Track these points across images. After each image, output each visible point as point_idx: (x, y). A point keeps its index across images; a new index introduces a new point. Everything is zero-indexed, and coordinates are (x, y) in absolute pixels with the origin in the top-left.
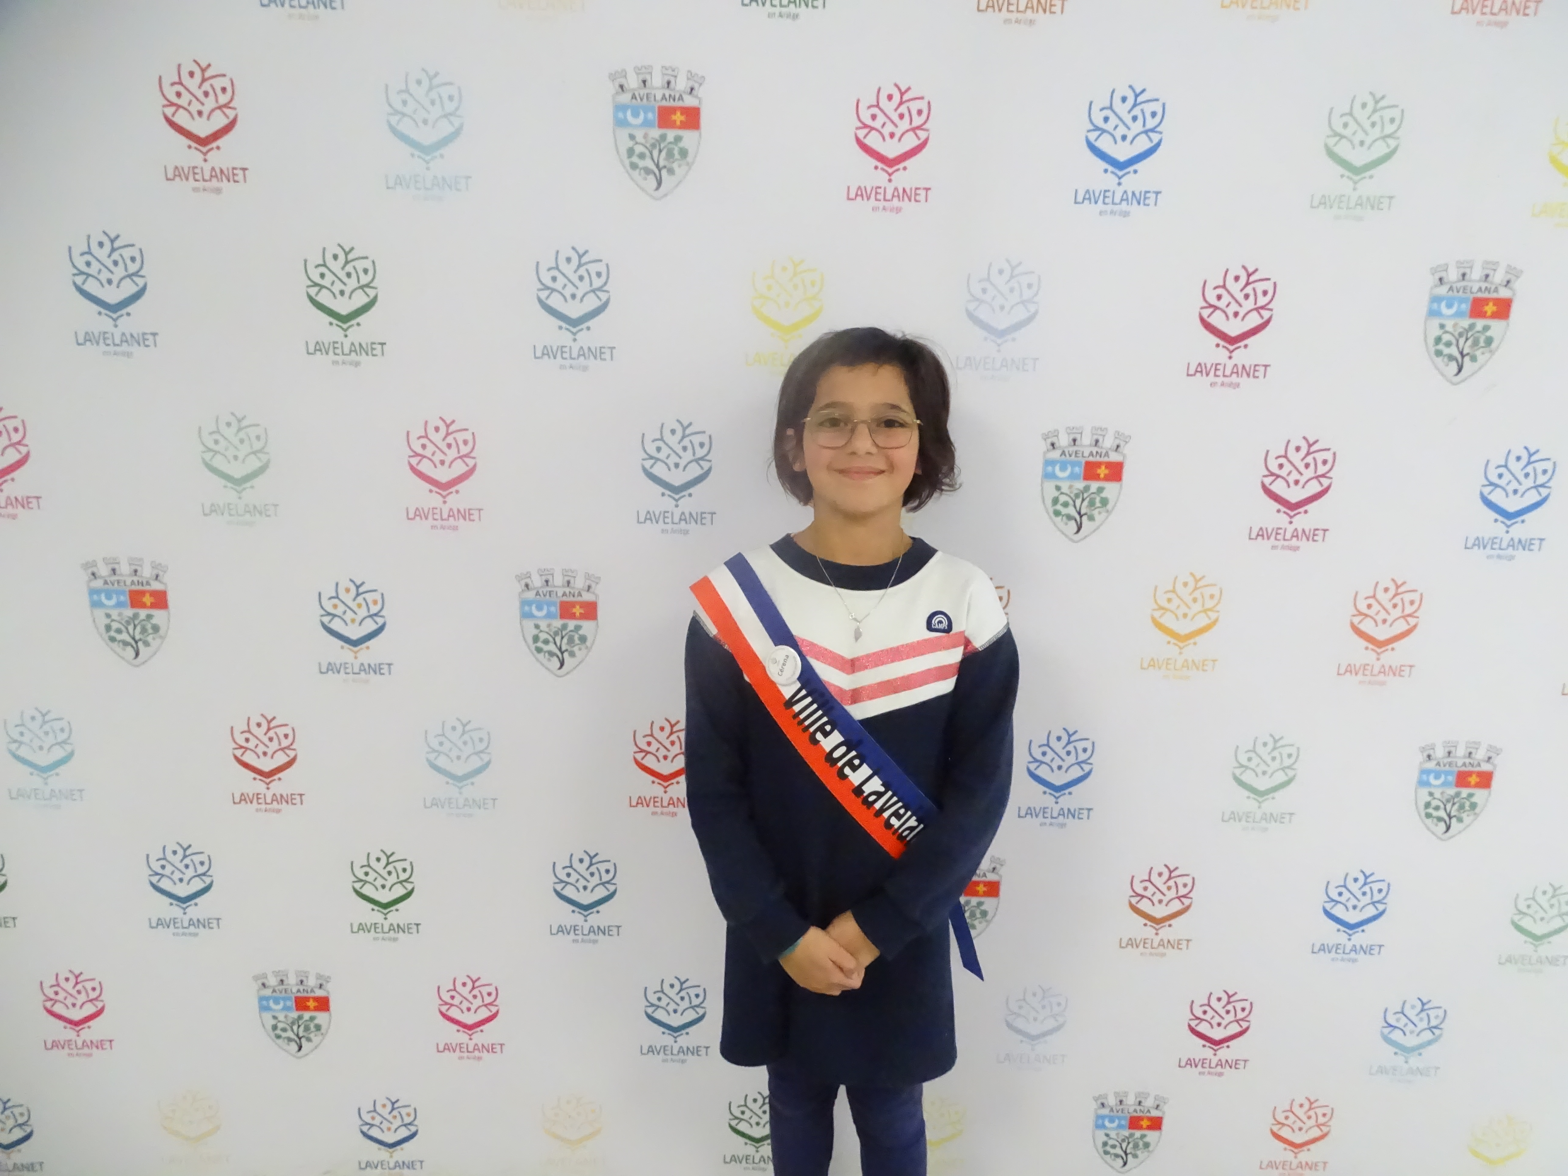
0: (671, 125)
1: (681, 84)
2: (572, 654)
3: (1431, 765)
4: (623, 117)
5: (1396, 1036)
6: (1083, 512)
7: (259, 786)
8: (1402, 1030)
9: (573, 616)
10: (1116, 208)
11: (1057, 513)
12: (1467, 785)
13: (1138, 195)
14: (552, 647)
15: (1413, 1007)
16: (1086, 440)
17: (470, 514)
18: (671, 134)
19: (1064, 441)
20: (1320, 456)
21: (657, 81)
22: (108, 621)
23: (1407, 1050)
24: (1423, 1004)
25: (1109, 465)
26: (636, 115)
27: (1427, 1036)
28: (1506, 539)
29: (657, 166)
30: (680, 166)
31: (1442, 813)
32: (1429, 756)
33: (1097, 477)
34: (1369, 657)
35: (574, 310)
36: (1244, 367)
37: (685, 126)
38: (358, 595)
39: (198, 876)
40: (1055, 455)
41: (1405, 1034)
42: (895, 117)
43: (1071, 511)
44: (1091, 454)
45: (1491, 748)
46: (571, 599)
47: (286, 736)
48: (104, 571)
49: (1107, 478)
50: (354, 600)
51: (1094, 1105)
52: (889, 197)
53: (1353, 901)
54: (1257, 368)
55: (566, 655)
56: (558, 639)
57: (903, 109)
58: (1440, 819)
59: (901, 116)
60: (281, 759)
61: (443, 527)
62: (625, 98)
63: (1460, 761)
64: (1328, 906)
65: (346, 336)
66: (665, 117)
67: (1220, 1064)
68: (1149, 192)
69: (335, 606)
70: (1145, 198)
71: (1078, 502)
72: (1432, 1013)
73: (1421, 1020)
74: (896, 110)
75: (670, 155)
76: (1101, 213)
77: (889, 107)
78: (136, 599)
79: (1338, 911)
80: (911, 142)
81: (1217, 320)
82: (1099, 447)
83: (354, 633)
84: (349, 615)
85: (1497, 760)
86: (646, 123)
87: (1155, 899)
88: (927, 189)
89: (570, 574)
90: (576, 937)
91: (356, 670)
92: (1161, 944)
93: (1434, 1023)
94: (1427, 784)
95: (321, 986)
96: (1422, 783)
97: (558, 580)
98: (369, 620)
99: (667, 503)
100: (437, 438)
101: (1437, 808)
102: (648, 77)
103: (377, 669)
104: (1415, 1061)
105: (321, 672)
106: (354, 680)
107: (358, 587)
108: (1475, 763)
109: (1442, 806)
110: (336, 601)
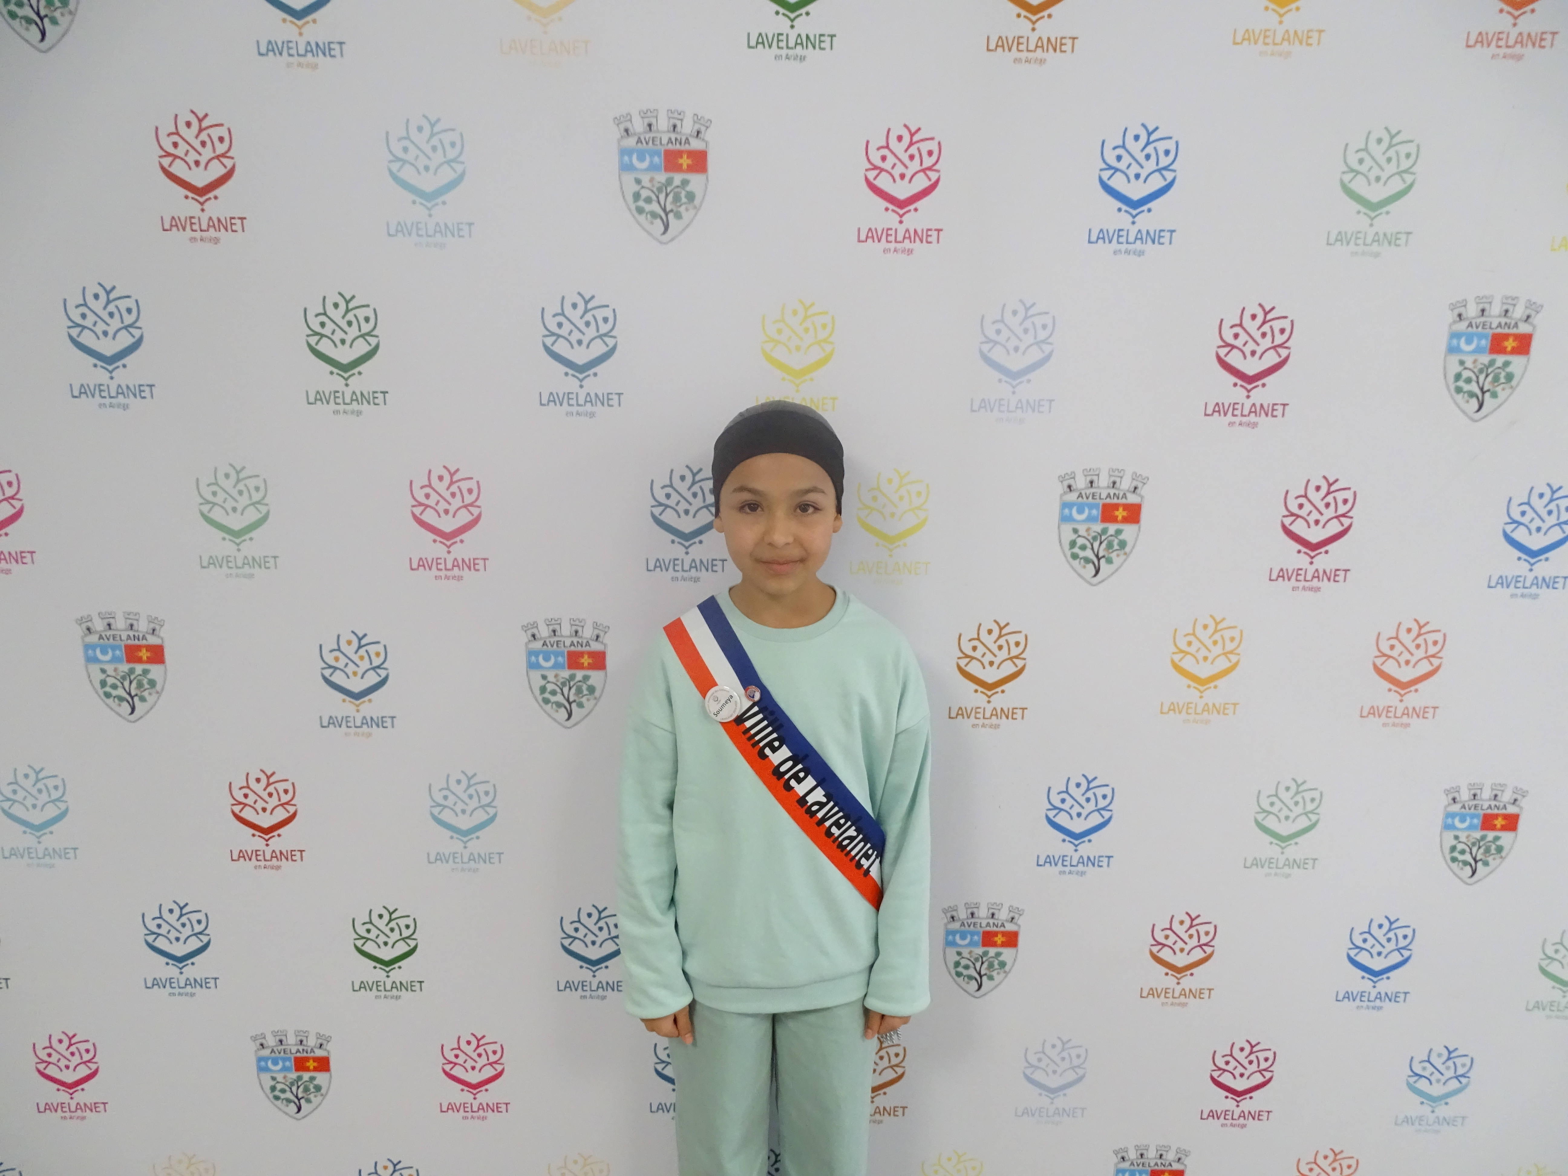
0: (678, 169)
1: (687, 127)
2: (580, 705)
3: (1456, 808)
4: (628, 162)
5: (1422, 1085)
6: (1100, 555)
7: (258, 843)
8: (1428, 1079)
9: (580, 667)
10: (1130, 247)
11: (1075, 556)
12: (1493, 828)
13: (1152, 234)
14: (559, 698)
15: (1440, 1055)
16: (1104, 481)
17: (475, 564)
18: (678, 178)
19: (1081, 483)
20: (1340, 496)
21: (663, 124)
22: (103, 676)
23: (1434, 1099)
24: (1450, 1052)
25: (1127, 507)
26: (641, 159)
27: (1454, 1084)
28: (1530, 577)
29: (664, 210)
30: (687, 210)
31: (1468, 857)
32: (1454, 799)
33: (1114, 520)
34: (1392, 699)
35: (580, 356)
36: (1262, 406)
37: (691, 169)
38: (360, 647)
39: (195, 935)
40: (1072, 497)
41: (1431, 1083)
42: (905, 158)
43: (1089, 553)
44: (1109, 496)
45: (1516, 790)
46: (579, 649)
47: (286, 791)
48: (99, 625)
49: (1126, 520)
50: (357, 652)
51: (1115, 1159)
52: (900, 238)
53: (1378, 948)
54: (1276, 407)
55: (574, 705)
56: (566, 690)
57: (913, 150)
58: (1466, 863)
59: (912, 157)
60: (281, 815)
61: (447, 578)
62: (631, 142)
63: (1485, 803)
64: (1353, 953)
65: (347, 385)
66: (671, 160)
67: (1242, 1115)
68: (1163, 231)
69: (337, 659)
70: (1159, 237)
71: (1096, 545)
72: (1459, 1061)
73: (1448, 1068)
74: (906, 150)
75: (677, 199)
76: (1115, 253)
77: (899, 148)
78: (132, 654)
79: (1363, 958)
80: (921, 183)
81: (1234, 359)
82: (1116, 488)
83: (356, 685)
84: (351, 668)
85: (1523, 803)
86: (652, 168)
87: (1177, 948)
88: (939, 231)
89: (577, 623)
90: (584, 994)
91: (358, 723)
92: (1183, 993)
93: (1460, 1071)
94: (1451, 827)
95: (321, 1046)
96: (1448, 827)
97: (566, 630)
98: (371, 673)
99: (678, 551)
100: (441, 487)
101: (1462, 852)
102: (654, 121)
103: (380, 722)
104: (1442, 1111)
105: (323, 727)
106: (356, 734)
107: (360, 639)
108: (1502, 805)
109: (1468, 850)
110: (337, 653)
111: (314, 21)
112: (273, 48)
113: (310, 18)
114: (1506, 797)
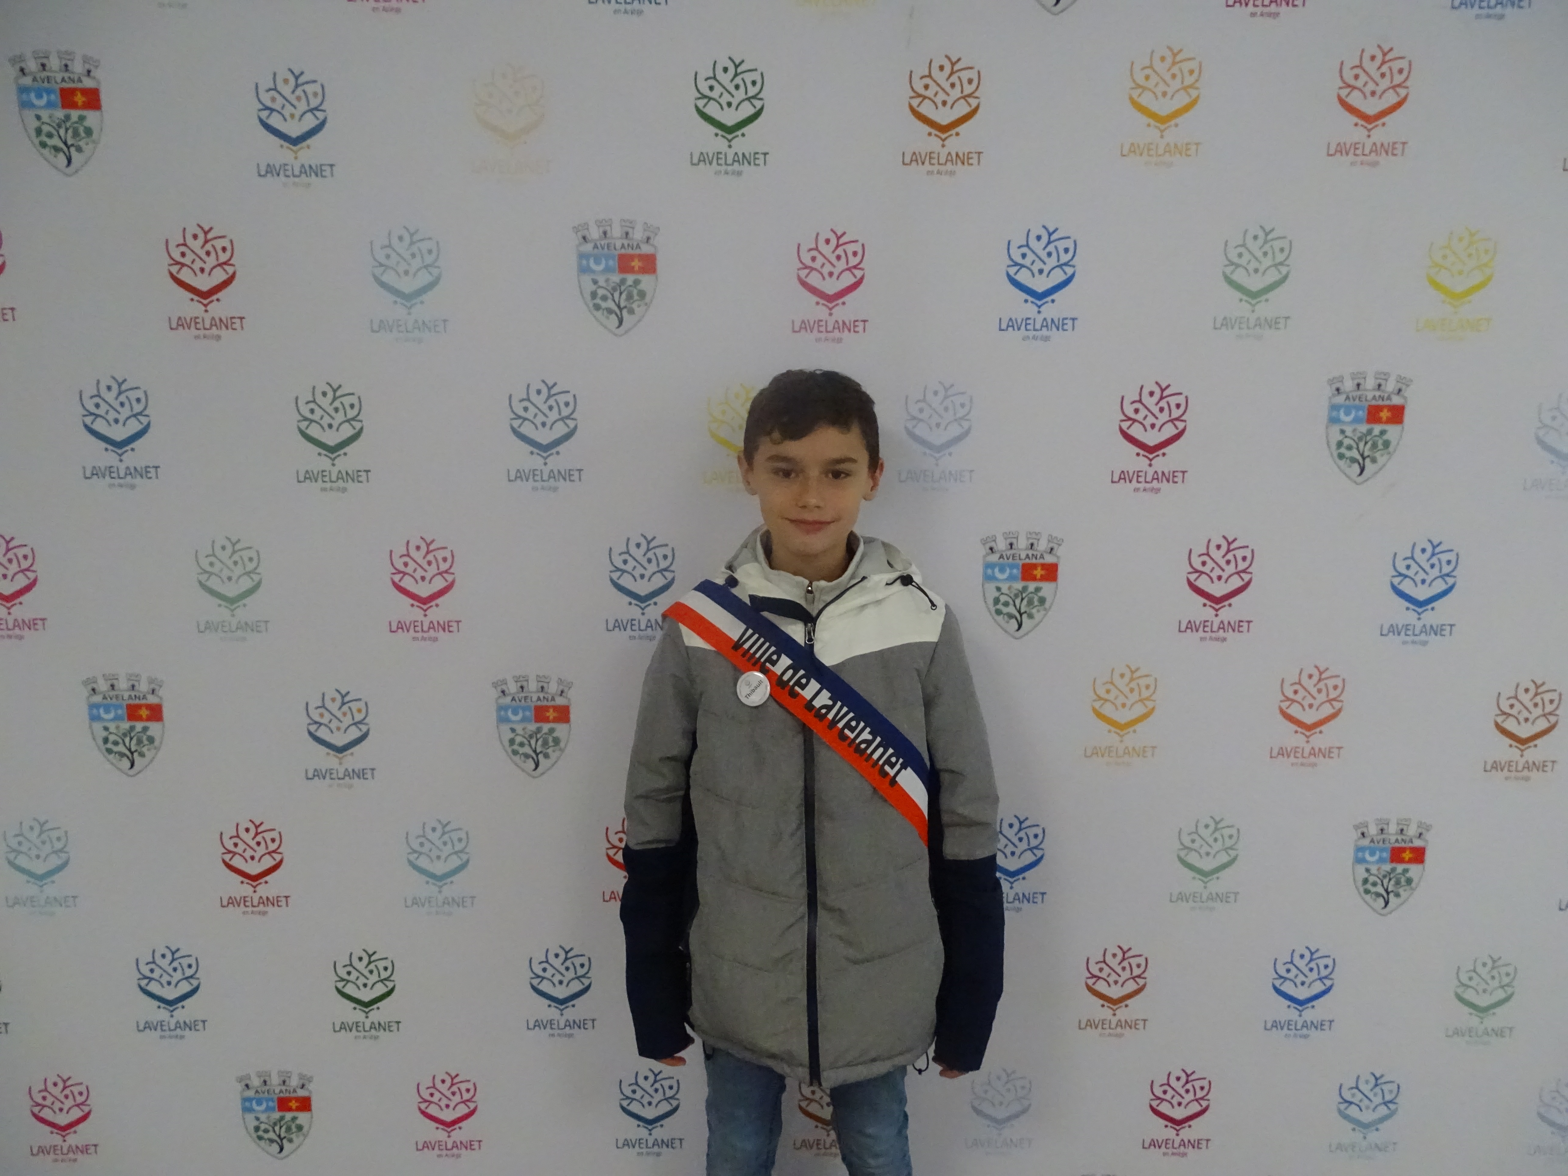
0: (631, 270)
2: (546, 756)
3: (1365, 842)
4: (586, 265)
5: (1353, 1111)
6: (1022, 611)
7: (246, 889)
8: (1358, 1106)
9: (546, 720)
10: (1037, 333)
11: (999, 612)
12: (1401, 861)
13: (1056, 322)
14: (527, 750)
15: (1367, 1082)
16: (1022, 544)
17: (449, 626)
18: (630, 279)
19: (1001, 545)
20: (1239, 554)
21: (617, 232)
22: (105, 734)
23: (1366, 1126)
24: (1377, 1079)
25: (1045, 566)
26: (598, 262)
27: (1383, 1111)
28: (1419, 625)
29: (619, 307)
30: (639, 306)
31: (1380, 889)
32: (1363, 834)
33: (1033, 578)
34: (1299, 740)
35: (545, 437)
36: (1163, 473)
37: (643, 271)
38: (343, 704)
39: (186, 979)
40: (994, 558)
41: (1361, 1110)
42: (833, 258)
43: (1012, 610)
44: (1027, 557)
45: (1421, 824)
46: (545, 703)
47: (273, 840)
48: (103, 686)
49: (1044, 579)
50: (340, 708)
52: (830, 328)
53: (1301, 978)
54: (1176, 474)
55: (540, 756)
56: (533, 742)
57: (840, 251)
58: (1378, 895)
59: (839, 258)
60: (268, 862)
61: (423, 639)
62: (588, 247)
63: (1393, 837)
64: (1277, 983)
65: (333, 465)
66: (625, 263)
67: (1183, 1144)
68: (1066, 319)
69: (322, 715)
70: (1063, 324)
71: (1018, 601)
72: (1386, 1088)
73: (1375, 1095)
74: (834, 252)
75: (630, 296)
76: (1024, 338)
77: (827, 250)
78: (133, 712)
79: (1288, 988)
80: (848, 279)
81: (1136, 432)
82: (1034, 550)
83: (339, 740)
84: (335, 723)
85: (1428, 838)
86: (607, 270)
87: (1110, 980)
88: (864, 321)
89: (543, 679)
90: (553, 1032)
91: (341, 775)
92: (1119, 1024)
93: (1388, 1097)
94: (1362, 860)
95: (303, 1086)
96: (1359, 861)
97: (533, 686)
98: (353, 728)
99: (635, 613)
100: (418, 556)
101: (1374, 884)
102: (608, 230)
103: (361, 774)
104: (1373, 1137)
105: (308, 779)
106: (339, 785)
107: (343, 697)
108: (1408, 839)
109: (1379, 882)
110: (322, 710)
111: (308, 147)
112: (271, 170)
113: (304, 144)
114: (1412, 831)
